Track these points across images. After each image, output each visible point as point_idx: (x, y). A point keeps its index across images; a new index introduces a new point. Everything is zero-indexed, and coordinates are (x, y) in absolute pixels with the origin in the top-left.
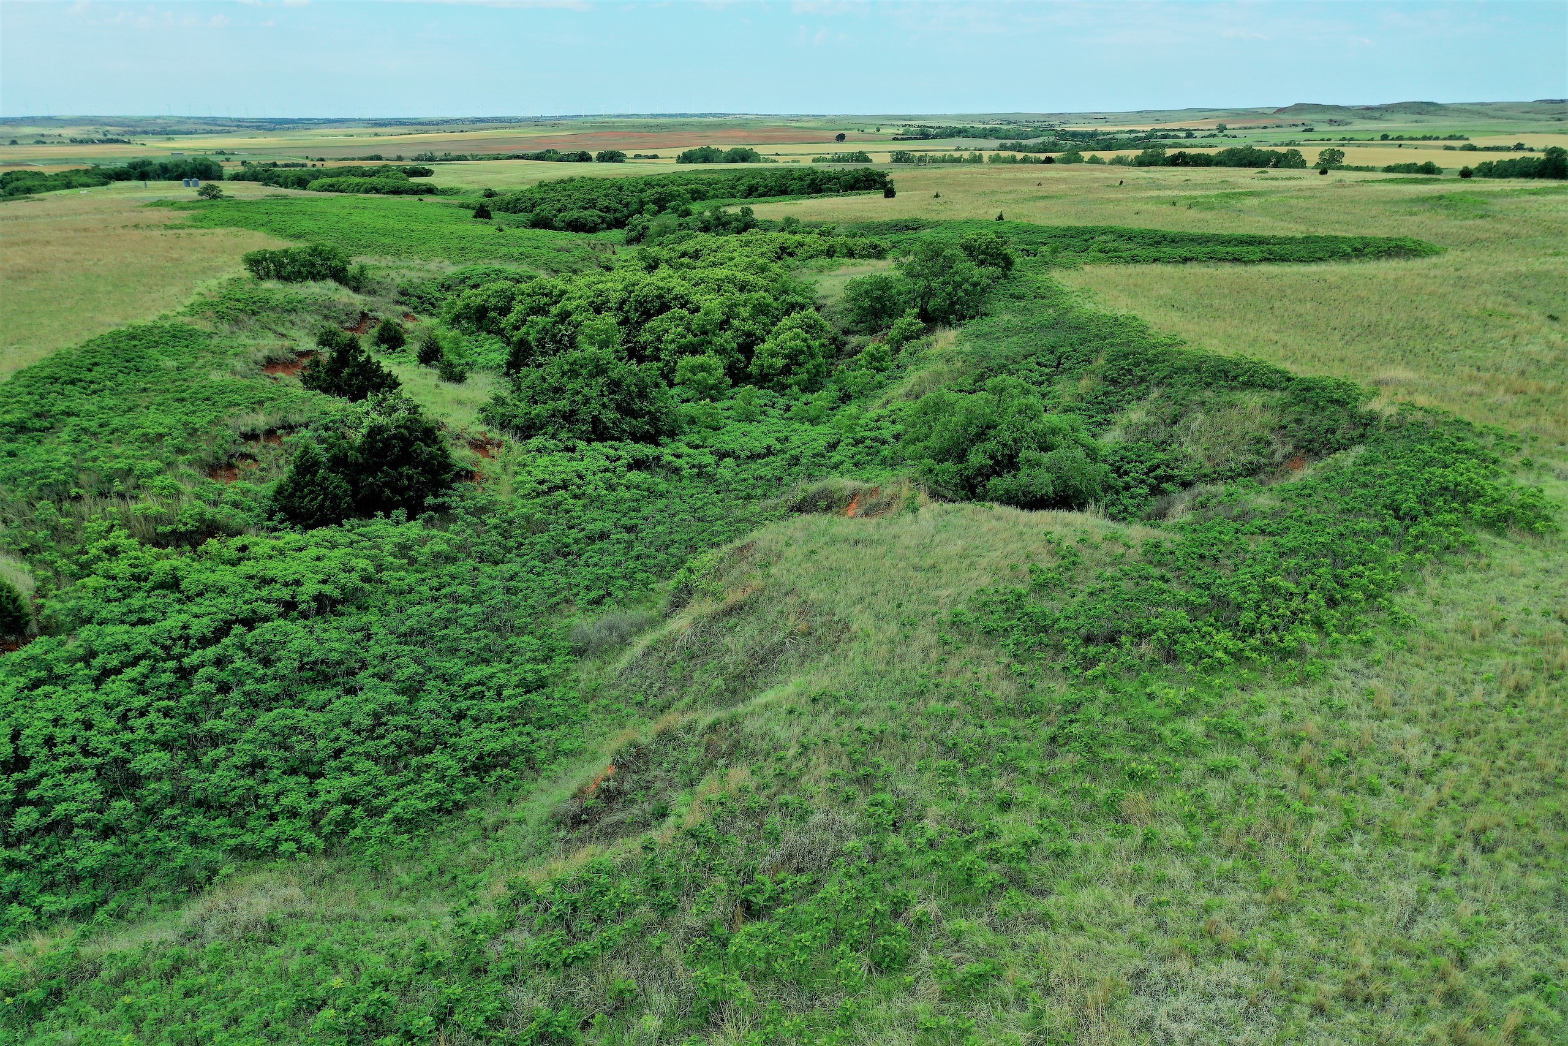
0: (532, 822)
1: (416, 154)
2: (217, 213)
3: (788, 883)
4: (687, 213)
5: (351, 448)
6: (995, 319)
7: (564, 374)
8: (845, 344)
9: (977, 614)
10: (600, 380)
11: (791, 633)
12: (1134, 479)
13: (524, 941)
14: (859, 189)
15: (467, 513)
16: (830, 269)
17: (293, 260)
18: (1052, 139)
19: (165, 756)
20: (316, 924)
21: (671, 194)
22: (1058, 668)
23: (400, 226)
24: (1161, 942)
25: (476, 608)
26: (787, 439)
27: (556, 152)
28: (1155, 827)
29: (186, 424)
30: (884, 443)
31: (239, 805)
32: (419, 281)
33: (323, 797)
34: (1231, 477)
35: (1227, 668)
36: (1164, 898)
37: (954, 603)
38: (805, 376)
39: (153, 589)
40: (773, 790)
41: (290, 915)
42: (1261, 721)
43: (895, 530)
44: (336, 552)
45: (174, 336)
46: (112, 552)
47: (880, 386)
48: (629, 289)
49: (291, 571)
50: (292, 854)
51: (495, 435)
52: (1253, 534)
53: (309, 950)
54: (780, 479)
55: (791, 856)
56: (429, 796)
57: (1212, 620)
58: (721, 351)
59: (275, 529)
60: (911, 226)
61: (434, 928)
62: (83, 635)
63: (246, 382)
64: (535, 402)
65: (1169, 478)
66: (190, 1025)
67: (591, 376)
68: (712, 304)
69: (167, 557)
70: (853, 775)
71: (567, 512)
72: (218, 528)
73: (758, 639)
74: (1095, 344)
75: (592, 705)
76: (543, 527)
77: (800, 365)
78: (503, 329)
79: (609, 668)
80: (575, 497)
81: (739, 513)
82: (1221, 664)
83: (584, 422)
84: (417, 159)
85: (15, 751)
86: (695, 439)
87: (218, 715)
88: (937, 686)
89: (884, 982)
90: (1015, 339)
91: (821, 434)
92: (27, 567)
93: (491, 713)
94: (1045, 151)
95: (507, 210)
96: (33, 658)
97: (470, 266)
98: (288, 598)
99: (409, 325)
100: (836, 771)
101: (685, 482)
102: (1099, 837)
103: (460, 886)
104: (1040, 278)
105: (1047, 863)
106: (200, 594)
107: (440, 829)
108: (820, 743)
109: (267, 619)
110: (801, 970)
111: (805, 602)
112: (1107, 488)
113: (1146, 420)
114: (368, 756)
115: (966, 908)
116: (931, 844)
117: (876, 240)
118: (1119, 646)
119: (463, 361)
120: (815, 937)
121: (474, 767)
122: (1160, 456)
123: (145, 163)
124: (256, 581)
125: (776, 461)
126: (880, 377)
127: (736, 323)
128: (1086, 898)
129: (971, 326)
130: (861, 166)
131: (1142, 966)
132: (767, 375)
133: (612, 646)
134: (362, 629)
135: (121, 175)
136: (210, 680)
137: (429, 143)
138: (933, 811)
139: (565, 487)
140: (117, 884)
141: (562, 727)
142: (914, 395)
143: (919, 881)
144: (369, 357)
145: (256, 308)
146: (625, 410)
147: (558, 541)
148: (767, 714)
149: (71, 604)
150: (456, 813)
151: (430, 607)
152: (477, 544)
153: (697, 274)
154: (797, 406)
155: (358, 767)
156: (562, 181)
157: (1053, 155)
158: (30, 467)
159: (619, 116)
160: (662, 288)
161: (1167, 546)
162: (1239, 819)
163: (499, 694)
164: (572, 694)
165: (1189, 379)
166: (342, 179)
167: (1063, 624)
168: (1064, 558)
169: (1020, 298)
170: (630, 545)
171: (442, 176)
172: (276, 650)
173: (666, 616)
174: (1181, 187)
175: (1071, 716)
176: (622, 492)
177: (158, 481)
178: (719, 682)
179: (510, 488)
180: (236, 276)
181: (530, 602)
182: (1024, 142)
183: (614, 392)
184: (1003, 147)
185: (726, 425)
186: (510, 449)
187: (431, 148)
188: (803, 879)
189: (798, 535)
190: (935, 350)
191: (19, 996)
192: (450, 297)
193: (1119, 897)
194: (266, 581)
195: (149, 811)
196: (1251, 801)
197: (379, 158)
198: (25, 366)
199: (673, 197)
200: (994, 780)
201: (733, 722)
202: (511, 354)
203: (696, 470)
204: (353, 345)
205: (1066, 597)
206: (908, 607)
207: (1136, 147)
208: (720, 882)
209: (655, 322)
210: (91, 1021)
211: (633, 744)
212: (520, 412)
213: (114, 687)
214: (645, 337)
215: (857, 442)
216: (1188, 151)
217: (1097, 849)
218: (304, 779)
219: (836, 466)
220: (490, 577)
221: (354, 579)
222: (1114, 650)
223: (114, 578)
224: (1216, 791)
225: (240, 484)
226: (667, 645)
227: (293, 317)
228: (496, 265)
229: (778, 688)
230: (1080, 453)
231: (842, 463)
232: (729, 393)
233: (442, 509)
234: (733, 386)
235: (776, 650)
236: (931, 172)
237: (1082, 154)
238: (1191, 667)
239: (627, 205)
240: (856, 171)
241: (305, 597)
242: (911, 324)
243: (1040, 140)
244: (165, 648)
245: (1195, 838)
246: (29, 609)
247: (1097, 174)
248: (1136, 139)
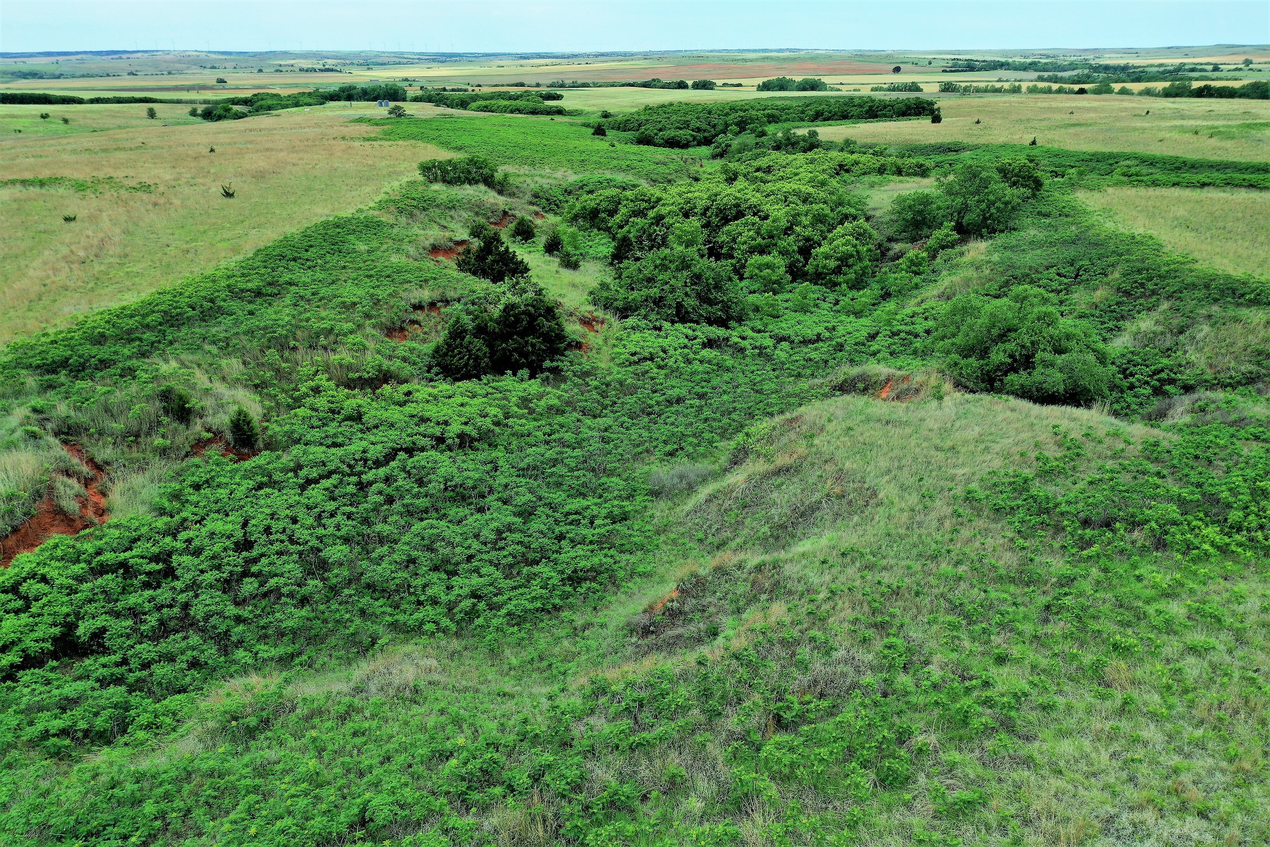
0: (611, 627)
1: (550, 82)
2: (402, 128)
3: (812, 705)
4: (763, 134)
5: (491, 320)
6: (1022, 233)
7: (656, 267)
8: (889, 250)
9: (988, 492)
10: (685, 273)
11: (828, 495)
12: (1139, 380)
13: (602, 726)
14: (910, 115)
15: (575, 375)
16: (880, 185)
17: (455, 168)
18: (1086, 71)
19: (345, 548)
20: (447, 692)
21: (751, 118)
22: (1056, 545)
23: (536, 141)
24: (1131, 794)
25: (578, 452)
26: (834, 328)
27: (659, 81)
28: (1134, 693)
29: (372, 295)
30: (916, 336)
31: (397, 591)
32: (548, 186)
33: (456, 591)
34: (1230, 385)
35: (1213, 560)
36: (1136, 757)
37: (968, 481)
38: (853, 276)
39: (344, 420)
40: (805, 626)
41: (430, 683)
42: (1241, 609)
43: (921, 414)
44: (475, 401)
45: (367, 226)
46: (317, 390)
47: (917, 286)
48: (713, 197)
49: (442, 413)
50: (433, 633)
51: (600, 314)
52: (1247, 439)
53: (442, 712)
54: (826, 362)
55: (815, 682)
56: (534, 599)
57: (1201, 515)
58: (784, 253)
59: (431, 380)
60: (954, 148)
61: (535, 707)
62: (294, 452)
63: (416, 264)
64: (633, 289)
65: (1172, 382)
66: (356, 758)
67: (678, 269)
68: (779, 213)
69: (354, 396)
70: (872, 620)
71: (653, 379)
72: (391, 377)
73: (799, 497)
74: (1111, 260)
75: (663, 538)
76: (632, 390)
77: (849, 266)
78: (610, 228)
79: (678, 509)
80: (660, 367)
81: (790, 389)
82: (1207, 554)
83: (670, 307)
84: (551, 86)
85: (245, 535)
86: (758, 325)
87: (385, 521)
88: (949, 552)
89: (886, 796)
90: (1039, 252)
91: (862, 326)
92: (258, 398)
93: (584, 538)
94: (1079, 82)
95: (619, 129)
96: (259, 467)
97: (587, 175)
98: (439, 434)
99: (539, 222)
100: (859, 616)
101: (748, 360)
102: (1082, 695)
103: (555, 672)
104: (1066, 198)
105: (1034, 713)
106: (376, 427)
107: (541, 625)
108: (846, 591)
109: (423, 449)
110: (818, 779)
111: (841, 470)
112: (1113, 387)
113: (1154, 329)
114: (491, 562)
115: (960, 743)
116: (935, 686)
117: (921, 160)
118: (1114, 531)
119: (578, 252)
120: (831, 753)
121: (570, 578)
122: (1165, 361)
123: (351, 88)
124: (416, 419)
125: (823, 346)
126: (917, 279)
127: (798, 229)
128: (1066, 747)
129: (1001, 239)
130: (913, 95)
131: (1112, 811)
132: (821, 274)
133: (681, 491)
134: (491, 462)
135: (333, 97)
136: (380, 493)
137: (562, 73)
138: (937, 658)
139: (651, 359)
140: (310, 641)
141: (639, 553)
142: (946, 296)
143: (922, 715)
144: (507, 248)
145: (426, 205)
146: (705, 299)
147: (643, 403)
148: (804, 562)
149: (287, 428)
150: (555, 614)
151: (542, 449)
152: (581, 401)
153: (769, 187)
154: (845, 301)
155: (483, 571)
156: (663, 106)
157: (1086, 86)
158: (262, 324)
159: (711, 51)
160: (739, 199)
161: (1165, 444)
162: (1213, 695)
163: (592, 523)
164: (648, 527)
165: (1198, 294)
166: (493, 102)
167: (1064, 508)
168: (1069, 449)
169: (1047, 215)
170: (700, 408)
171: (570, 100)
172: (429, 474)
173: (726, 470)
174: (1204, 117)
175: (1066, 589)
176: (696, 366)
177: (351, 338)
178: (766, 529)
179: (609, 358)
180: (413, 179)
181: (620, 450)
182: (1060, 74)
183: (695, 284)
184: (1041, 79)
185: (784, 314)
186: (610, 326)
187: (561, 77)
188: (825, 704)
189: (839, 413)
190: (967, 258)
191: (241, 721)
192: (571, 200)
193: (1096, 750)
194: (424, 420)
195: (332, 588)
196: (1226, 679)
197: (522, 85)
198: (262, 245)
199: (752, 120)
200: (992, 637)
201: (776, 566)
202: (616, 248)
203: (757, 351)
204: (496, 238)
205: (1068, 482)
206: (928, 482)
207: (1165, 79)
208: (757, 697)
209: (731, 227)
210: (289, 745)
211: (694, 575)
212: (620, 296)
213: (314, 493)
214: (722, 238)
215: (894, 334)
216: (1213, 84)
217: (1080, 706)
218: (444, 576)
219: (874, 354)
220: (589, 428)
221: (488, 423)
222: (1109, 535)
223: (316, 410)
224: (1192, 667)
225: (409, 344)
226: (725, 495)
227: (452, 213)
228: (609, 176)
229: (814, 539)
230: (1091, 357)
231: (879, 351)
232: (788, 287)
233: (556, 371)
234: (792, 282)
235: (814, 508)
236: (974, 101)
237: (1113, 85)
238: (1179, 556)
239: (714, 126)
240: (908, 99)
241: (451, 434)
242: (947, 235)
243: (1075, 73)
244: (349, 466)
245: (1170, 707)
246: (258, 430)
247: (1126, 104)
248: (1164, 72)
